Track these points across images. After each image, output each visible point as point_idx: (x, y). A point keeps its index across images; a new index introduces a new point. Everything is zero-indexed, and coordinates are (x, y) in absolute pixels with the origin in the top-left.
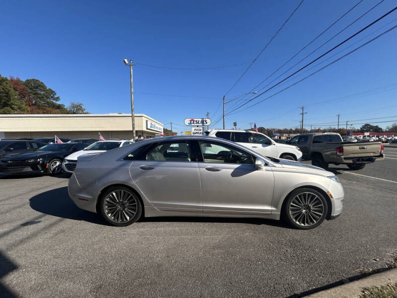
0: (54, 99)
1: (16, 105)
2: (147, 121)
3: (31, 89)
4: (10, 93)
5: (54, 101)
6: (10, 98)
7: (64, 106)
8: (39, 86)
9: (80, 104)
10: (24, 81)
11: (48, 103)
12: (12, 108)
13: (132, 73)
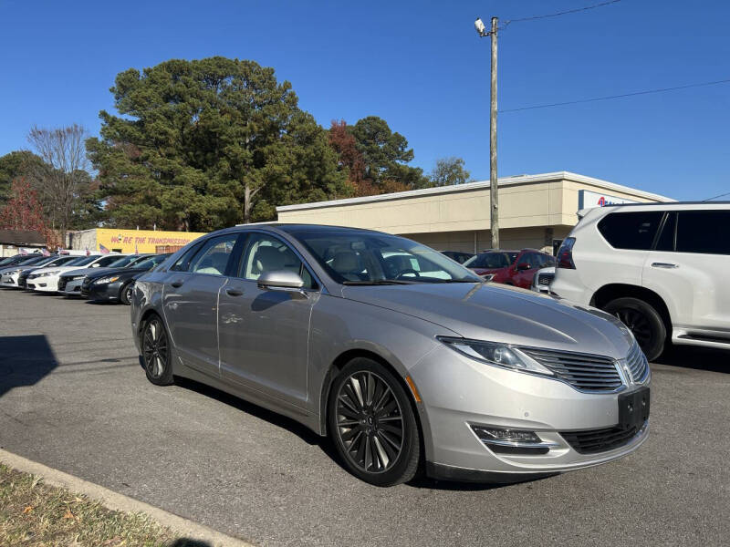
0: (403, 159)
1: (334, 182)
2: (581, 193)
3: (364, 142)
4: (325, 157)
5: (403, 163)
6: (325, 169)
7: (422, 171)
8: (378, 130)
9: (458, 162)
10: (354, 125)
11: (391, 170)
12: (327, 191)
13: (495, 56)
